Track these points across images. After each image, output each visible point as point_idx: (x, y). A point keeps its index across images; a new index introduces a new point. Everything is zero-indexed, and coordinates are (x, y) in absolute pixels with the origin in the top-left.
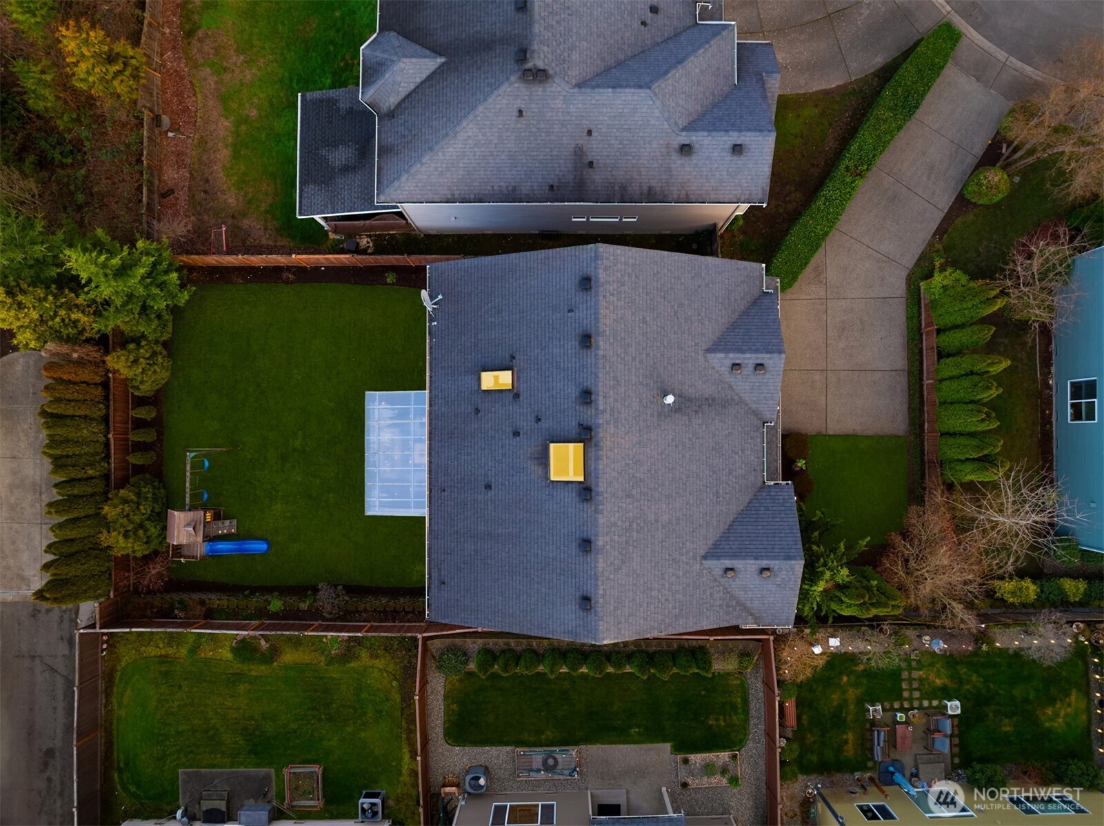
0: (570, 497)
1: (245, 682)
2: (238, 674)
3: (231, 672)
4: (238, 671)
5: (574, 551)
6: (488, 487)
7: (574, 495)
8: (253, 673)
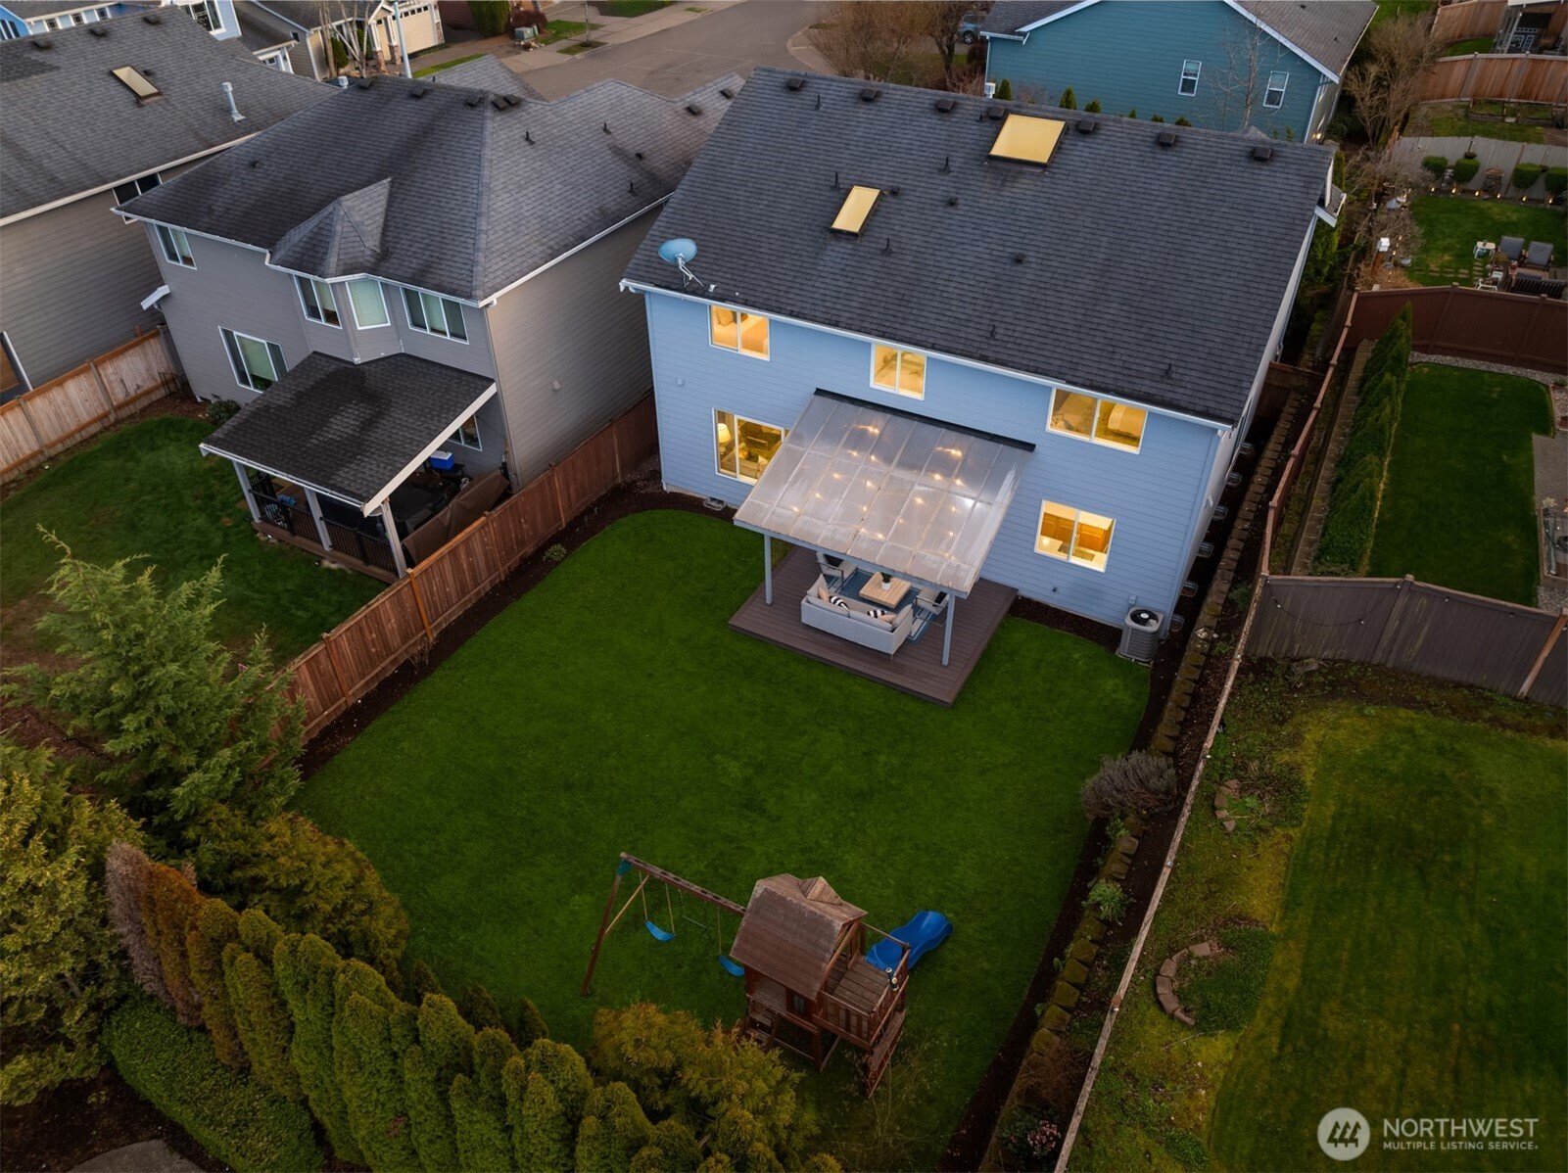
0: (1082, 149)
1: (1316, 1009)
2: (1286, 1026)
3: (1276, 1040)
4: (1278, 1022)
5: (1170, 158)
6: (1018, 261)
7: (1082, 144)
8: (1292, 983)
